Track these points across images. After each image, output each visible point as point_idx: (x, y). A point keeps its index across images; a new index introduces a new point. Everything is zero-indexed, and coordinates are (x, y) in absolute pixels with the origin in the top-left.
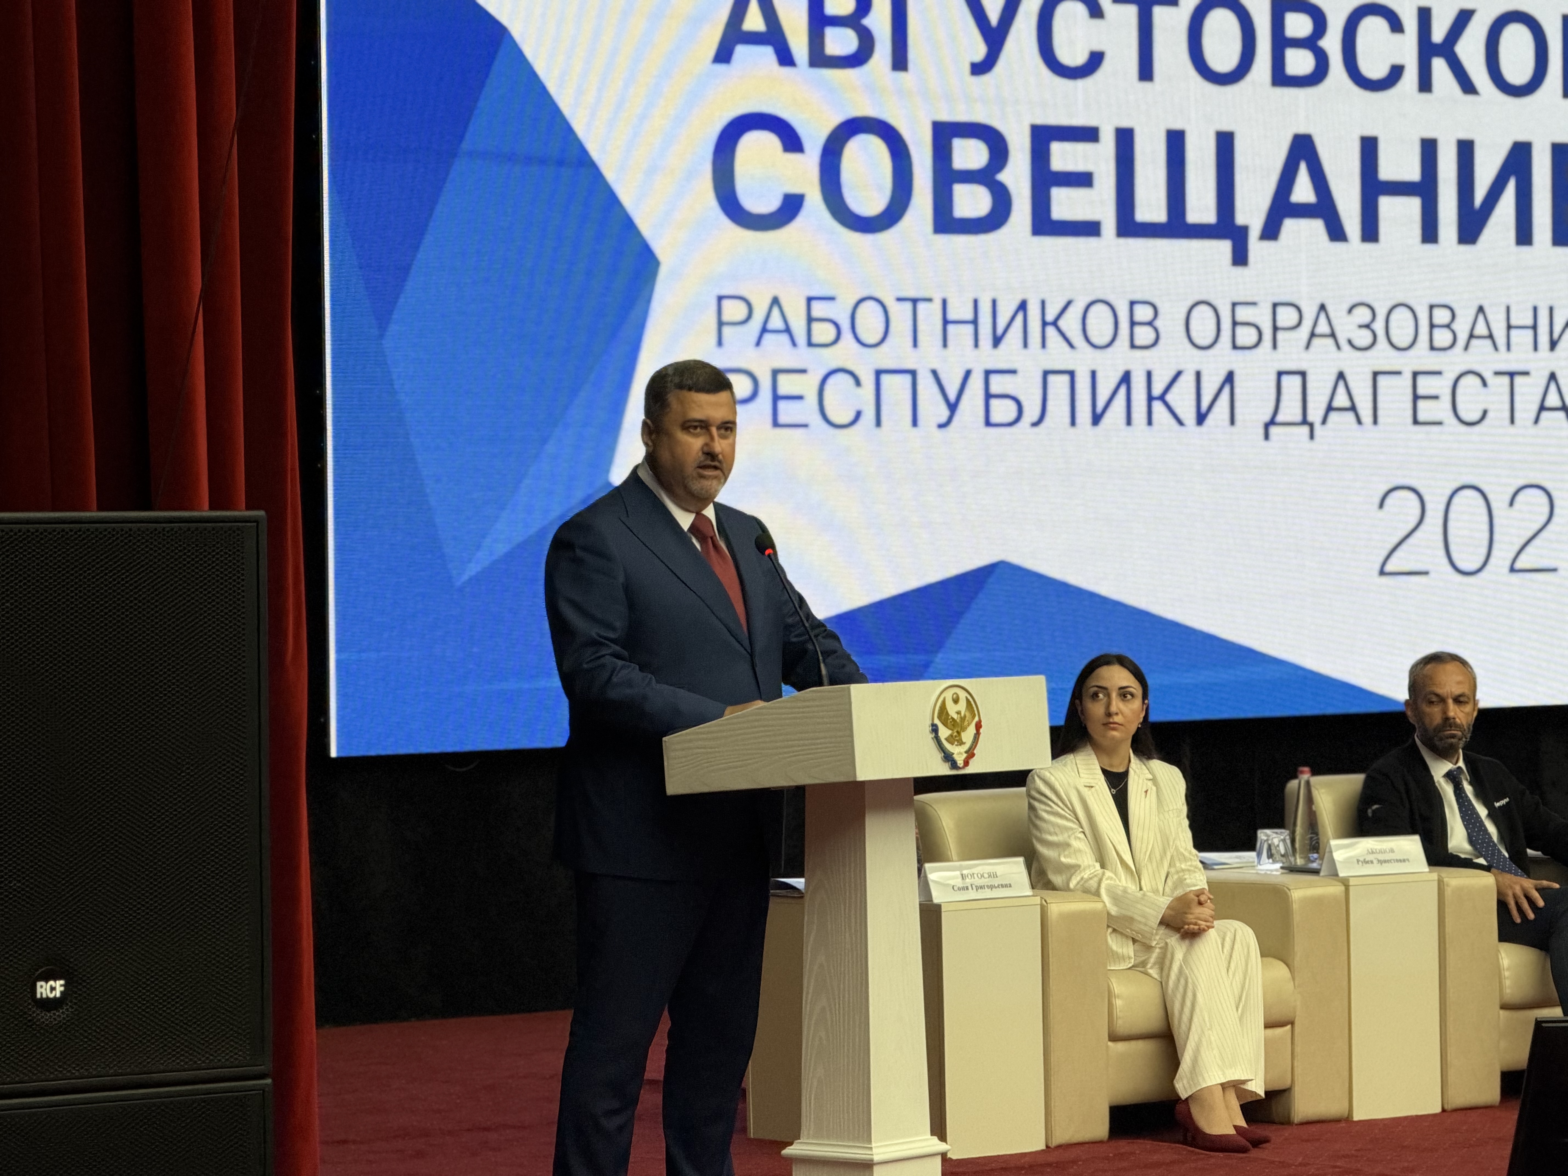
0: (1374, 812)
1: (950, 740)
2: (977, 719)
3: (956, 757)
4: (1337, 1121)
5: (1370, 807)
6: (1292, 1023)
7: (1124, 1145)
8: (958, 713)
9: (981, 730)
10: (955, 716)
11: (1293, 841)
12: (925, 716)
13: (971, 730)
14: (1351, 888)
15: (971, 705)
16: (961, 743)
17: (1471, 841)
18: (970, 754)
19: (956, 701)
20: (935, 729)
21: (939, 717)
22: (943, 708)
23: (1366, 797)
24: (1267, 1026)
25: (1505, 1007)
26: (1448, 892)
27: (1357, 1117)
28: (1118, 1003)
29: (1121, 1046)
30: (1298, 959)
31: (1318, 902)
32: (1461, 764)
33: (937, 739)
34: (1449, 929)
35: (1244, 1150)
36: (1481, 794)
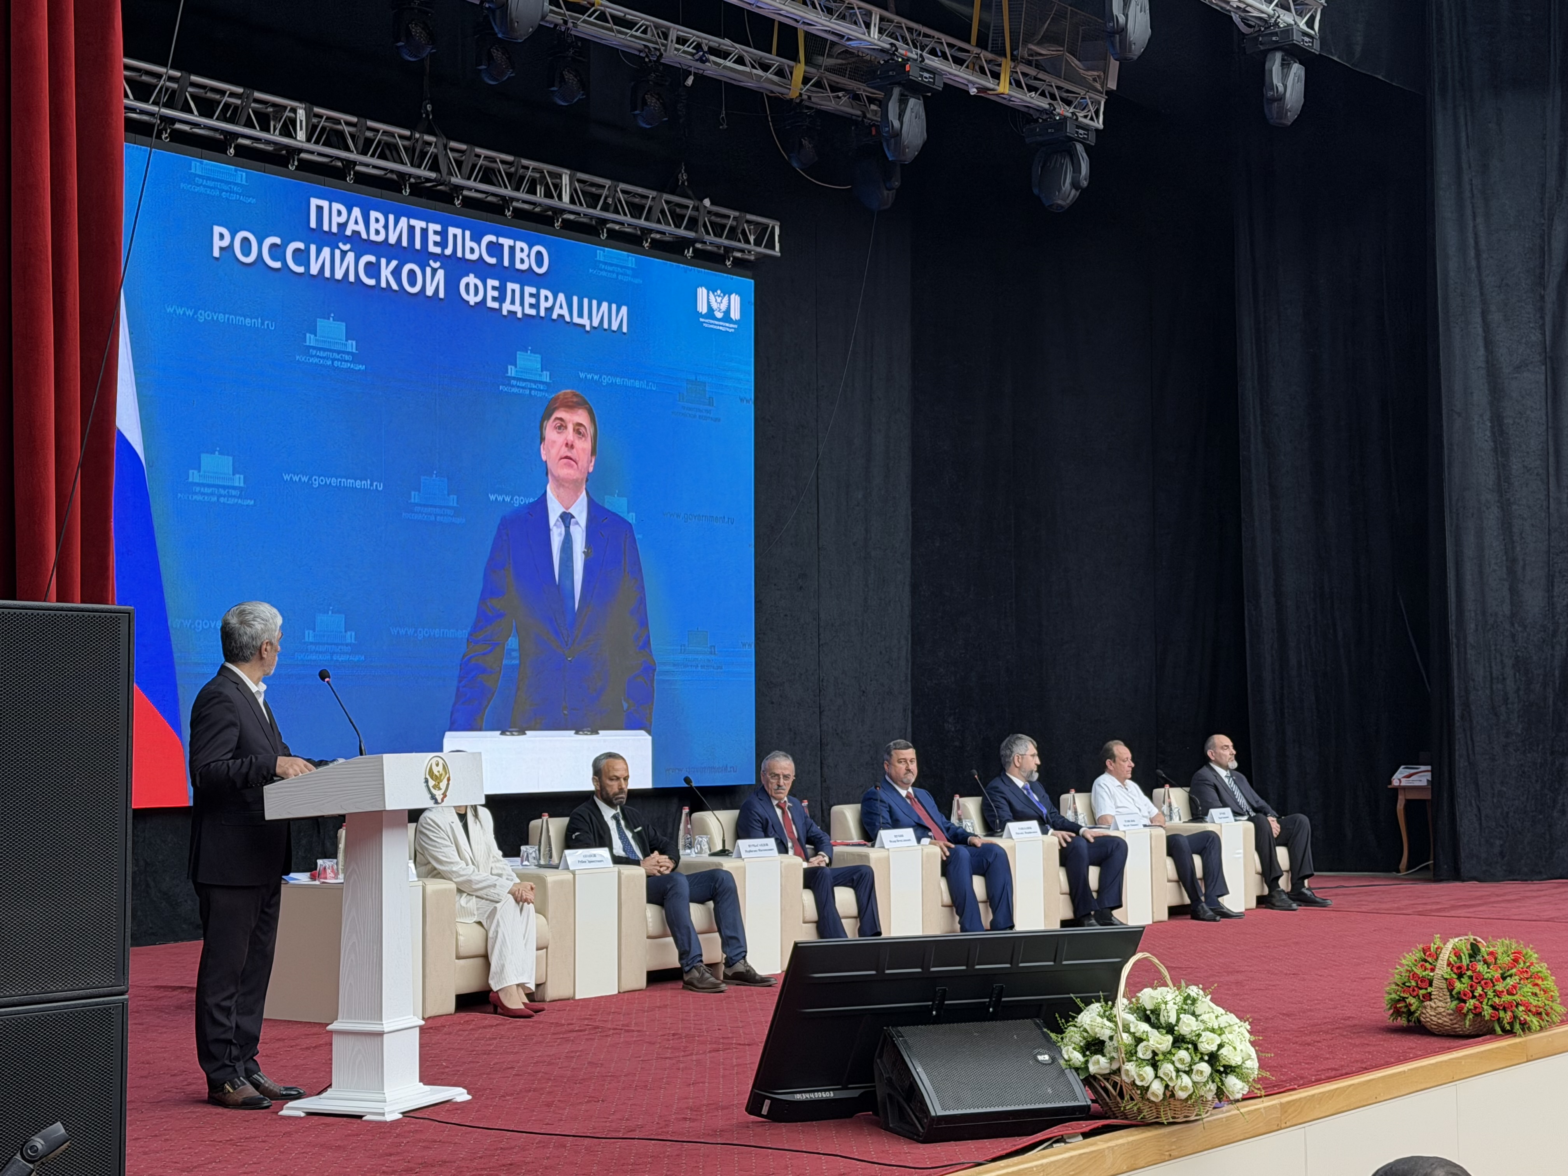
0: (576, 836)
1: (435, 787)
2: (448, 776)
3: (437, 797)
4: (568, 999)
5: (574, 833)
6: (547, 948)
7: (465, 1016)
8: (439, 772)
9: (450, 782)
10: (437, 774)
11: (539, 851)
12: (422, 773)
13: (445, 781)
14: (577, 876)
15: (445, 767)
16: (440, 789)
17: (624, 850)
18: (445, 795)
19: (437, 765)
20: (427, 781)
21: (429, 774)
22: (431, 769)
23: (570, 830)
24: (538, 949)
25: (649, 937)
26: (623, 877)
27: (577, 997)
28: (461, 938)
29: (462, 962)
30: (550, 914)
31: (561, 883)
32: (619, 810)
33: (428, 786)
34: (623, 897)
35: (530, 1016)
36: (629, 826)
